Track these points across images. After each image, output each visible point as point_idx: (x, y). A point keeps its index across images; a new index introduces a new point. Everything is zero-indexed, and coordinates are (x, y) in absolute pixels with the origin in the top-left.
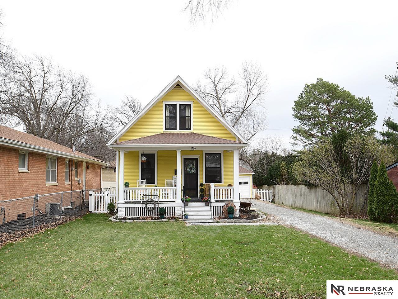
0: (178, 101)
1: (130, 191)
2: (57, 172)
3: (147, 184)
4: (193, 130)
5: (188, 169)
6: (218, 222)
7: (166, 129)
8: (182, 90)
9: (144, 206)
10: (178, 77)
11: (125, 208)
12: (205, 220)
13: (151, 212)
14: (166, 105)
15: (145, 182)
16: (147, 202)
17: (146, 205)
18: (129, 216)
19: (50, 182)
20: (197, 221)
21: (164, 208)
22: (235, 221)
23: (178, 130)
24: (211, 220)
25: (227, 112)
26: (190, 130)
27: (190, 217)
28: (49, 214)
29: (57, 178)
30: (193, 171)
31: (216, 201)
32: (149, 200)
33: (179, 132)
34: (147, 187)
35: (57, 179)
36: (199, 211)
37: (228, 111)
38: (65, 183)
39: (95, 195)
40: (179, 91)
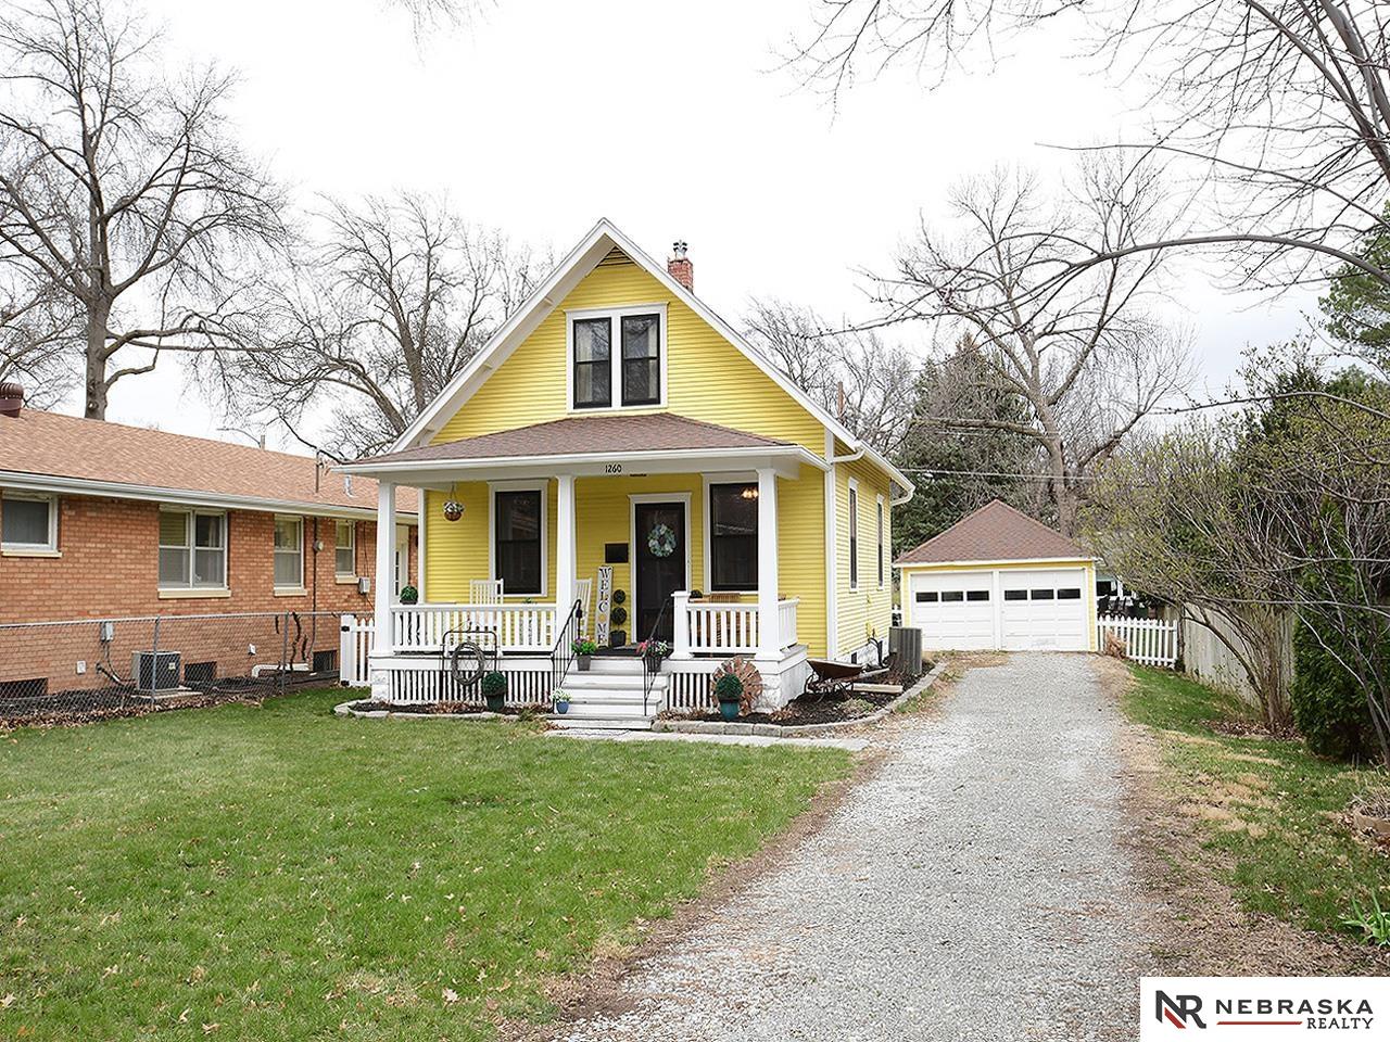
0: (616, 305)
1: (418, 617)
2: (229, 557)
3: (505, 593)
4: (668, 404)
5: (653, 543)
6: (666, 729)
7: (576, 406)
8: (631, 268)
9: (448, 665)
10: (604, 221)
11: (393, 671)
12: (620, 719)
13: (467, 688)
14: (575, 322)
15: (499, 586)
16: (458, 654)
17: (455, 663)
18: (405, 698)
19: (189, 587)
20: (593, 724)
21: (504, 674)
22: (729, 727)
23: (617, 408)
24: (641, 722)
25: (1046, 334)
26: (657, 406)
27: (574, 710)
28: (138, 685)
29: (228, 575)
30: (668, 548)
31: (697, 655)
32: (462, 645)
33: (618, 414)
34: (504, 602)
35: (228, 579)
36: (616, 689)
37: (1048, 330)
38: (274, 592)
39: (359, 629)
40: (621, 270)
